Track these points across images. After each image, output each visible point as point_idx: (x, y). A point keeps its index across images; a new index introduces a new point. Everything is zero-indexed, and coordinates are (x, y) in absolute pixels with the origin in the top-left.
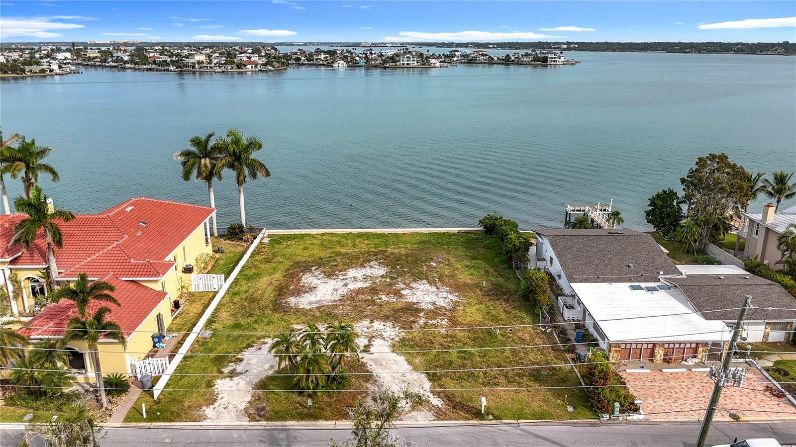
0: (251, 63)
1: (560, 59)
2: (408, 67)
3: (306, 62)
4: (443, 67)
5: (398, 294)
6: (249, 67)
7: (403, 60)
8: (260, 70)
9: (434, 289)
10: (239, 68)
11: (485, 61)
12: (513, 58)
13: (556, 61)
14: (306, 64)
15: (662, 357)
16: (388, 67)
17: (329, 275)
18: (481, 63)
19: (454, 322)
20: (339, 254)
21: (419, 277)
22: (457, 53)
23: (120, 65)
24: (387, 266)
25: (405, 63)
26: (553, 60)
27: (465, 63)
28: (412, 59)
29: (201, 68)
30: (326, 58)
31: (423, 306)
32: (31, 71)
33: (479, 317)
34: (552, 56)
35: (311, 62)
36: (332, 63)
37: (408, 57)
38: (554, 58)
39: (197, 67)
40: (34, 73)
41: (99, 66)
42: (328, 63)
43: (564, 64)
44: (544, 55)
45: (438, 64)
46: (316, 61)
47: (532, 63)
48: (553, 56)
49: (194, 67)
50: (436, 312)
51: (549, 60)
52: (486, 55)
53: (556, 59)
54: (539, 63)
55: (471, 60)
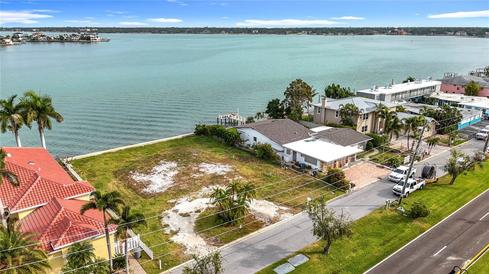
1: (98, 38)
4: (16, 44)
12: (65, 38)
18: (42, 41)
22: (20, 35)
26: (94, 39)
27: (30, 41)
34: (92, 36)
38: (94, 37)
43: (101, 41)
44: (87, 36)
45: (11, 43)
47: (80, 41)
48: (93, 36)
51: (91, 39)
52: (44, 36)
53: (96, 38)
54: (85, 41)
55: (34, 39)
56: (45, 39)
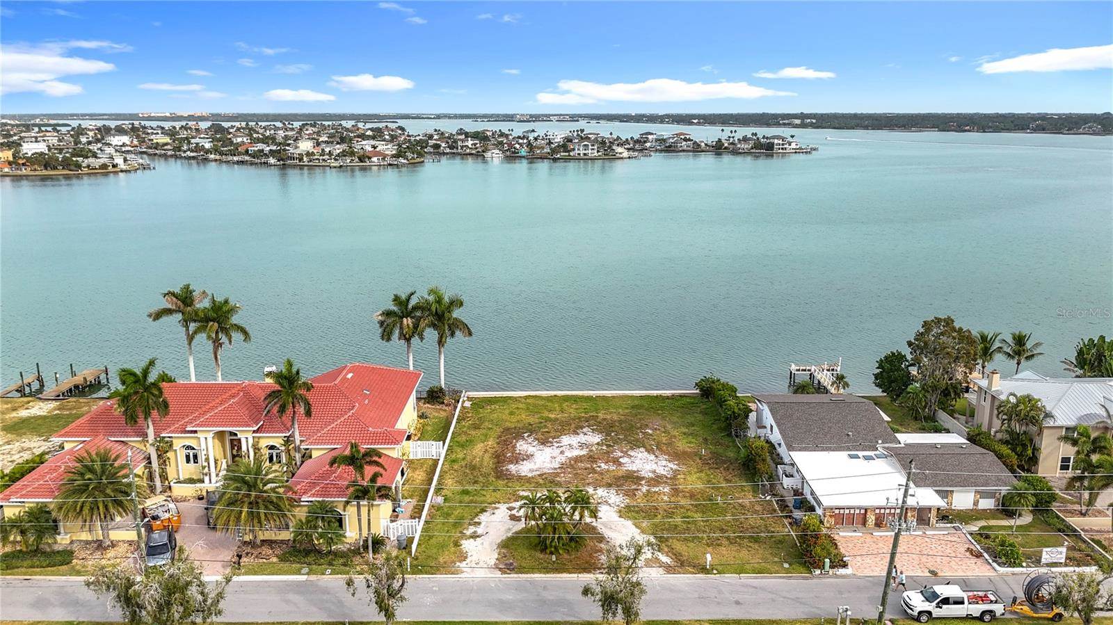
0: (378, 154)
1: (790, 145)
2: (586, 159)
3: (448, 150)
4: (632, 158)
5: (616, 461)
6: (375, 159)
7: (578, 149)
8: (390, 165)
9: (652, 457)
10: (362, 162)
11: (689, 148)
12: (726, 145)
13: (786, 148)
14: (448, 153)
15: (874, 522)
16: (559, 159)
17: (544, 442)
18: (684, 151)
19: (676, 492)
20: (548, 420)
21: (636, 444)
22: (650, 137)
23: (201, 157)
24: (601, 433)
25: (582, 152)
26: (781, 147)
27: (661, 151)
28: (590, 147)
29: (311, 161)
30: (475, 144)
31: (643, 474)
32: (88, 166)
33: (700, 486)
34: (779, 142)
35: (455, 151)
36: (483, 152)
37: (585, 145)
38: (783, 144)
39: (305, 159)
40: (92, 169)
41: (172, 156)
42: (478, 152)
43: (796, 152)
44: (768, 141)
45: (626, 154)
46: (462, 149)
47: (752, 151)
48: (781, 142)
49: (301, 160)
50: (657, 480)
51: (775, 147)
52: (689, 140)
53: (785, 146)
54: (762, 151)
55: (670, 146)
56: (690, 147)
